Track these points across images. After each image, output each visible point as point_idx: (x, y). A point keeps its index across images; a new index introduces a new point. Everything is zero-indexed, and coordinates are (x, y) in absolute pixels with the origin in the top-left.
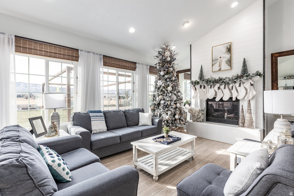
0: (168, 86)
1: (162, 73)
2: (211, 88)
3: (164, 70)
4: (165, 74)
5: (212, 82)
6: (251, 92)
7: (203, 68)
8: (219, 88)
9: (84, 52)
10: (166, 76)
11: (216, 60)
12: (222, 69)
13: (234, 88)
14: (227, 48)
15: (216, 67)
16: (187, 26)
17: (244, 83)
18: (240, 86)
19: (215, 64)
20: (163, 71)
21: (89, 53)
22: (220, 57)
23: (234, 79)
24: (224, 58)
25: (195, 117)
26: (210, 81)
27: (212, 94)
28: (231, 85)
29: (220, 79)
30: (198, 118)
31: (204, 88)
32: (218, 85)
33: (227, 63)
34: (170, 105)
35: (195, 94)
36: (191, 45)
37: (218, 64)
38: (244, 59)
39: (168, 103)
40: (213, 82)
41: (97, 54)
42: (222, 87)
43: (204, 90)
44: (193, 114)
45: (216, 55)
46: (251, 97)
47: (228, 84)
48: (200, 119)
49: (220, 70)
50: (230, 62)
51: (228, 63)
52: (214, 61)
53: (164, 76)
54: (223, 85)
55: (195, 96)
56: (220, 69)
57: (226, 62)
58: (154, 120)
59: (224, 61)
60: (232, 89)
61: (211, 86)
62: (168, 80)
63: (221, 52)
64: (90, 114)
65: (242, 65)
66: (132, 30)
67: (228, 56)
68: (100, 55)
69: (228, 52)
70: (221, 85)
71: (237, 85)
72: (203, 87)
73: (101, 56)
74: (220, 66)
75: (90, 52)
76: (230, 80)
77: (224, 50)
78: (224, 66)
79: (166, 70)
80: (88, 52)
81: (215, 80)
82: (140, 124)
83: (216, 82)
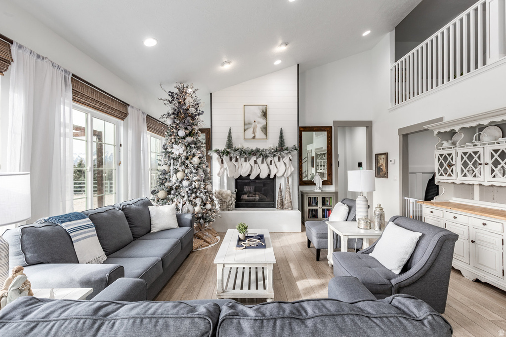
0: (194, 155)
1: (182, 133)
2: (245, 161)
3: (186, 129)
4: (187, 136)
5: (247, 154)
6: (290, 168)
7: (231, 131)
8: (255, 162)
9: (28, 54)
10: (189, 139)
11: (249, 124)
12: (256, 137)
13: (273, 162)
14: (263, 111)
15: (249, 134)
16: (227, 67)
17: (283, 158)
18: (279, 160)
19: (247, 129)
20: (184, 130)
21: (39, 60)
22: (255, 122)
23: (273, 152)
24: (259, 123)
25: (225, 203)
26: (245, 153)
27: (248, 170)
28: (269, 159)
29: (258, 151)
30: (229, 205)
31: (236, 161)
32: (254, 158)
33: (262, 131)
34: (199, 188)
35: (221, 169)
36: (211, 94)
37: (251, 130)
38: (281, 129)
39: (195, 185)
40: (250, 153)
41: (59, 68)
42: (259, 160)
43: (236, 164)
44: (223, 200)
45: (250, 118)
46: (289, 173)
47: (266, 157)
48: (232, 206)
49: (254, 138)
50: (265, 129)
51: (264, 130)
52: (247, 125)
53: (184, 138)
54: (261, 159)
55: (221, 172)
56: (255, 136)
57: (261, 128)
58: (182, 217)
59: (259, 127)
60: (271, 164)
61: (245, 158)
62: (193, 146)
63: (254, 114)
64: (63, 225)
65: (278, 135)
66: (150, 42)
67: (263, 122)
68: (66, 71)
69: (263, 117)
70: (257, 158)
71: (276, 159)
72: (234, 160)
73: (67, 76)
74: (254, 133)
75: (43, 58)
76: (270, 153)
77: (259, 113)
78: (259, 134)
79: (189, 128)
80: (38, 56)
81: (252, 151)
82: (154, 230)
83: (253, 153)
